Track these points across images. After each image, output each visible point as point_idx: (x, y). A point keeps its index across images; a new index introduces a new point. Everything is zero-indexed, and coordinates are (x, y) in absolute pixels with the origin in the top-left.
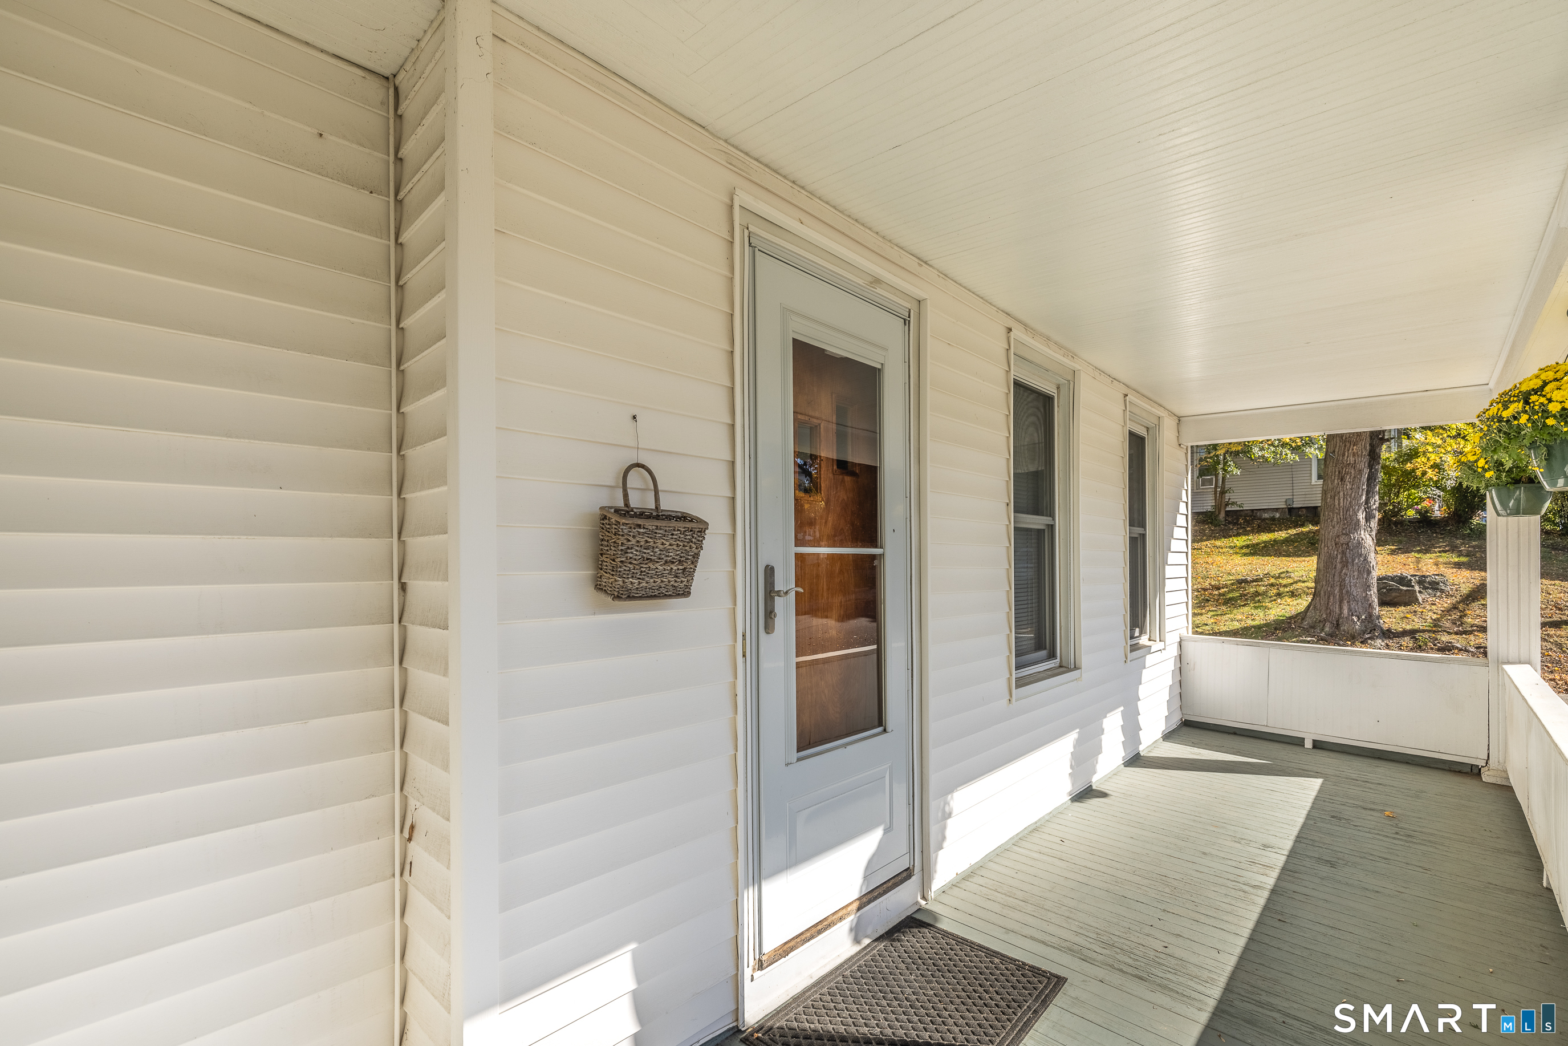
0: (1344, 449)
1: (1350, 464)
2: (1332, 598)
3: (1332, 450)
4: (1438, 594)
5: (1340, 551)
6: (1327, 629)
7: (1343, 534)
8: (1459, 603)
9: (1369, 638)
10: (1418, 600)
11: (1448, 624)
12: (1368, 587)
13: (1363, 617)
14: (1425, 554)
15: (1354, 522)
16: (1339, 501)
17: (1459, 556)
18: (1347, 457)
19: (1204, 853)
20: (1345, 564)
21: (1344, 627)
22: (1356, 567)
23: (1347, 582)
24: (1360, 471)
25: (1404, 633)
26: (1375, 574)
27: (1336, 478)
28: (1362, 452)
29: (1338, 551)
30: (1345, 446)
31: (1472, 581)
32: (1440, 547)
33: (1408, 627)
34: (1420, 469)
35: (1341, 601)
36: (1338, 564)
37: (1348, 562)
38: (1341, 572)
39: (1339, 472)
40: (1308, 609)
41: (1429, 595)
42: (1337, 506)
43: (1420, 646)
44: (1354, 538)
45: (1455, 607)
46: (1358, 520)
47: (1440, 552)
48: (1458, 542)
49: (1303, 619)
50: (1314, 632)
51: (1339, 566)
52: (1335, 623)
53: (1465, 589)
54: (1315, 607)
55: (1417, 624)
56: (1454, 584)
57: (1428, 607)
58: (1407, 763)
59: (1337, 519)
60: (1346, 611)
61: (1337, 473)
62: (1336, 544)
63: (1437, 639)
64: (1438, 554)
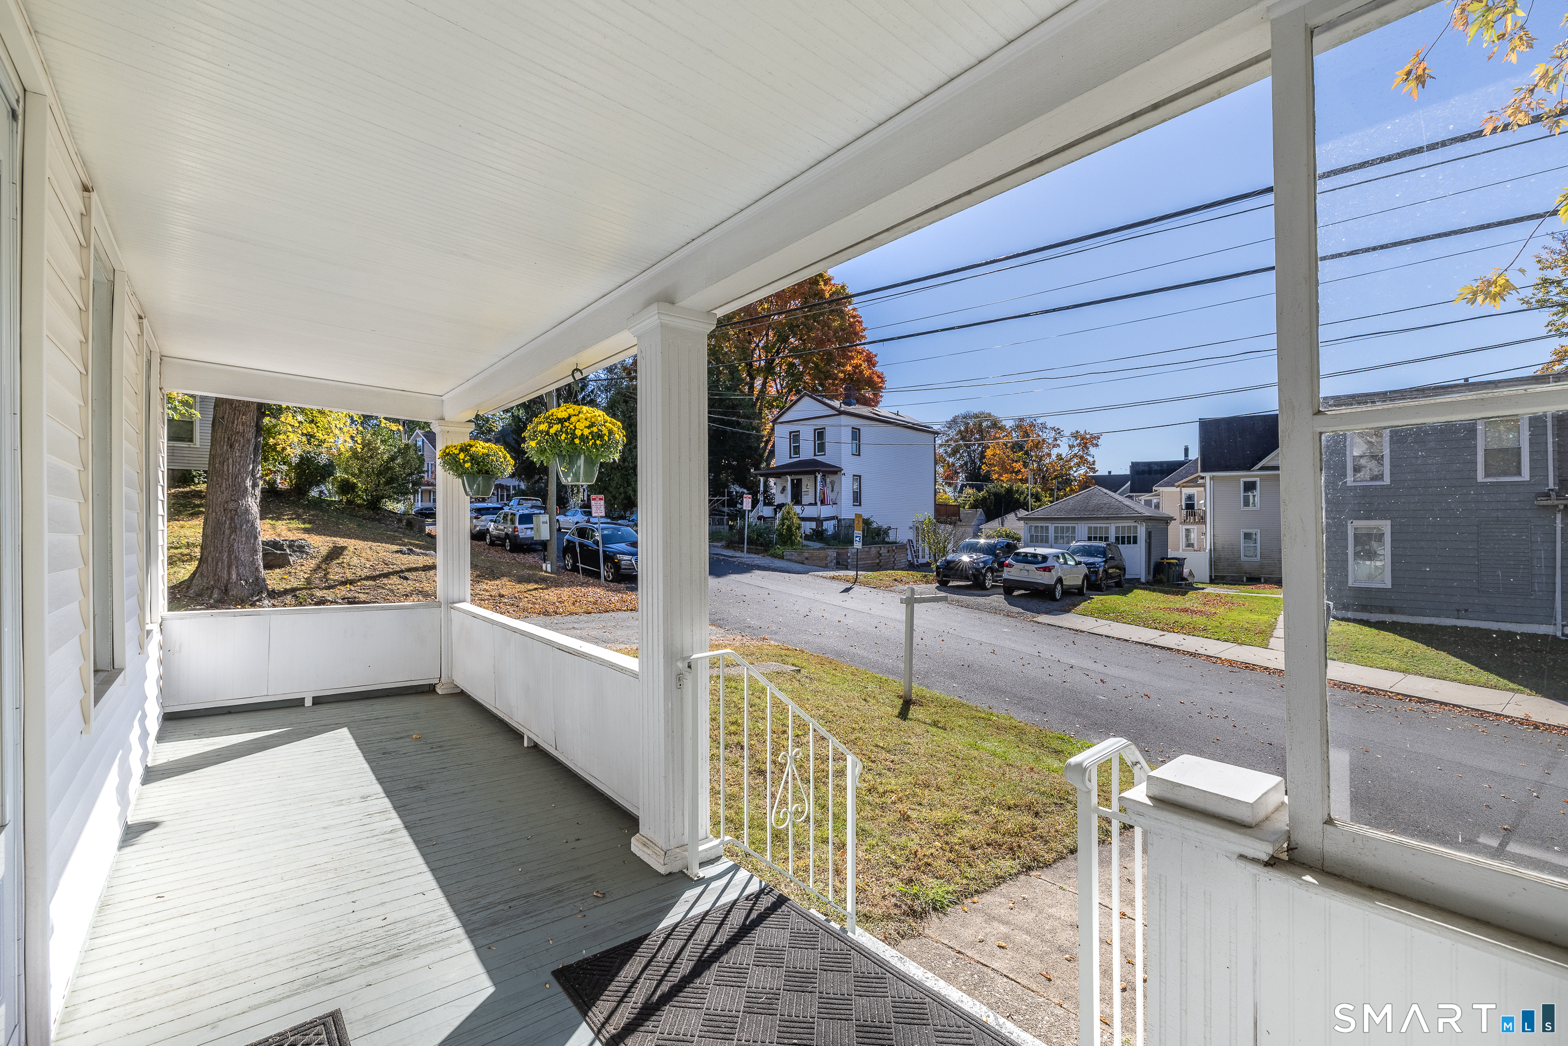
0: (234, 417)
1: (239, 432)
2: (220, 564)
3: (221, 416)
4: (305, 556)
5: (228, 517)
6: (215, 596)
7: (232, 500)
8: (321, 562)
9: (258, 600)
10: (290, 562)
11: (317, 581)
12: (255, 552)
13: (251, 581)
14: (277, 521)
15: (242, 489)
16: (228, 468)
17: (304, 523)
18: (237, 425)
19: (325, 828)
20: (234, 530)
21: (233, 592)
22: (244, 533)
23: (235, 547)
24: (249, 441)
25: (286, 592)
26: (260, 539)
27: (226, 444)
28: (250, 423)
29: (226, 517)
30: (235, 414)
31: (326, 544)
32: (288, 515)
33: (288, 587)
34: (281, 446)
35: (229, 567)
36: (227, 530)
37: (236, 528)
38: (230, 538)
39: (228, 439)
40: (194, 577)
41: (297, 557)
42: (226, 472)
43: (301, 603)
44: (242, 505)
45: (319, 567)
46: (246, 488)
47: (289, 519)
48: (301, 511)
49: (188, 588)
50: (203, 600)
51: (227, 532)
52: (223, 588)
53: (324, 551)
54: (202, 574)
55: (294, 583)
56: (315, 548)
57: (299, 568)
58: (388, 696)
59: (226, 485)
60: (234, 576)
61: (226, 439)
62: (224, 510)
63: (313, 595)
64: (288, 521)
